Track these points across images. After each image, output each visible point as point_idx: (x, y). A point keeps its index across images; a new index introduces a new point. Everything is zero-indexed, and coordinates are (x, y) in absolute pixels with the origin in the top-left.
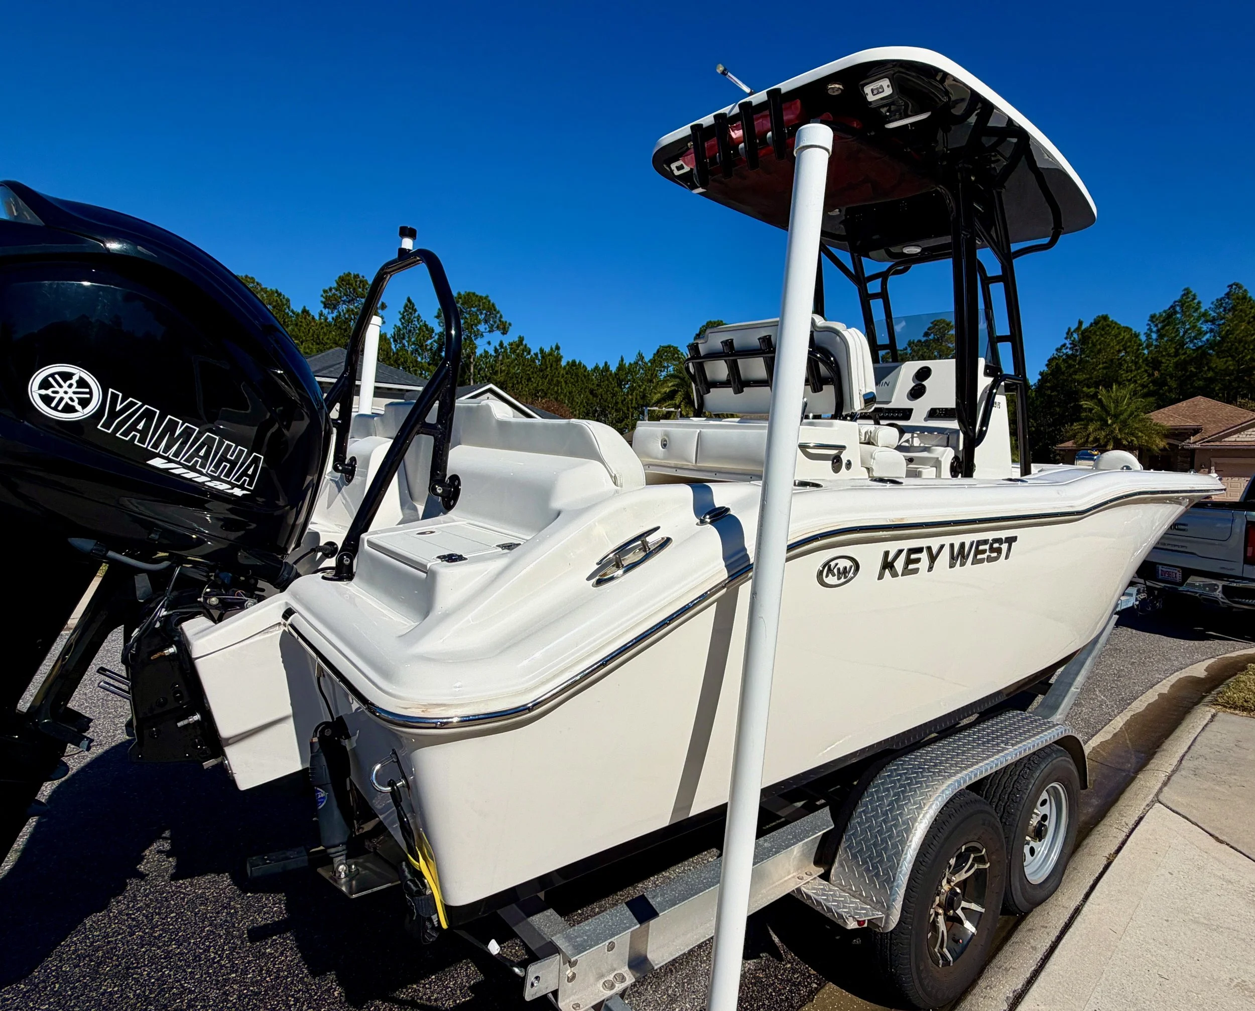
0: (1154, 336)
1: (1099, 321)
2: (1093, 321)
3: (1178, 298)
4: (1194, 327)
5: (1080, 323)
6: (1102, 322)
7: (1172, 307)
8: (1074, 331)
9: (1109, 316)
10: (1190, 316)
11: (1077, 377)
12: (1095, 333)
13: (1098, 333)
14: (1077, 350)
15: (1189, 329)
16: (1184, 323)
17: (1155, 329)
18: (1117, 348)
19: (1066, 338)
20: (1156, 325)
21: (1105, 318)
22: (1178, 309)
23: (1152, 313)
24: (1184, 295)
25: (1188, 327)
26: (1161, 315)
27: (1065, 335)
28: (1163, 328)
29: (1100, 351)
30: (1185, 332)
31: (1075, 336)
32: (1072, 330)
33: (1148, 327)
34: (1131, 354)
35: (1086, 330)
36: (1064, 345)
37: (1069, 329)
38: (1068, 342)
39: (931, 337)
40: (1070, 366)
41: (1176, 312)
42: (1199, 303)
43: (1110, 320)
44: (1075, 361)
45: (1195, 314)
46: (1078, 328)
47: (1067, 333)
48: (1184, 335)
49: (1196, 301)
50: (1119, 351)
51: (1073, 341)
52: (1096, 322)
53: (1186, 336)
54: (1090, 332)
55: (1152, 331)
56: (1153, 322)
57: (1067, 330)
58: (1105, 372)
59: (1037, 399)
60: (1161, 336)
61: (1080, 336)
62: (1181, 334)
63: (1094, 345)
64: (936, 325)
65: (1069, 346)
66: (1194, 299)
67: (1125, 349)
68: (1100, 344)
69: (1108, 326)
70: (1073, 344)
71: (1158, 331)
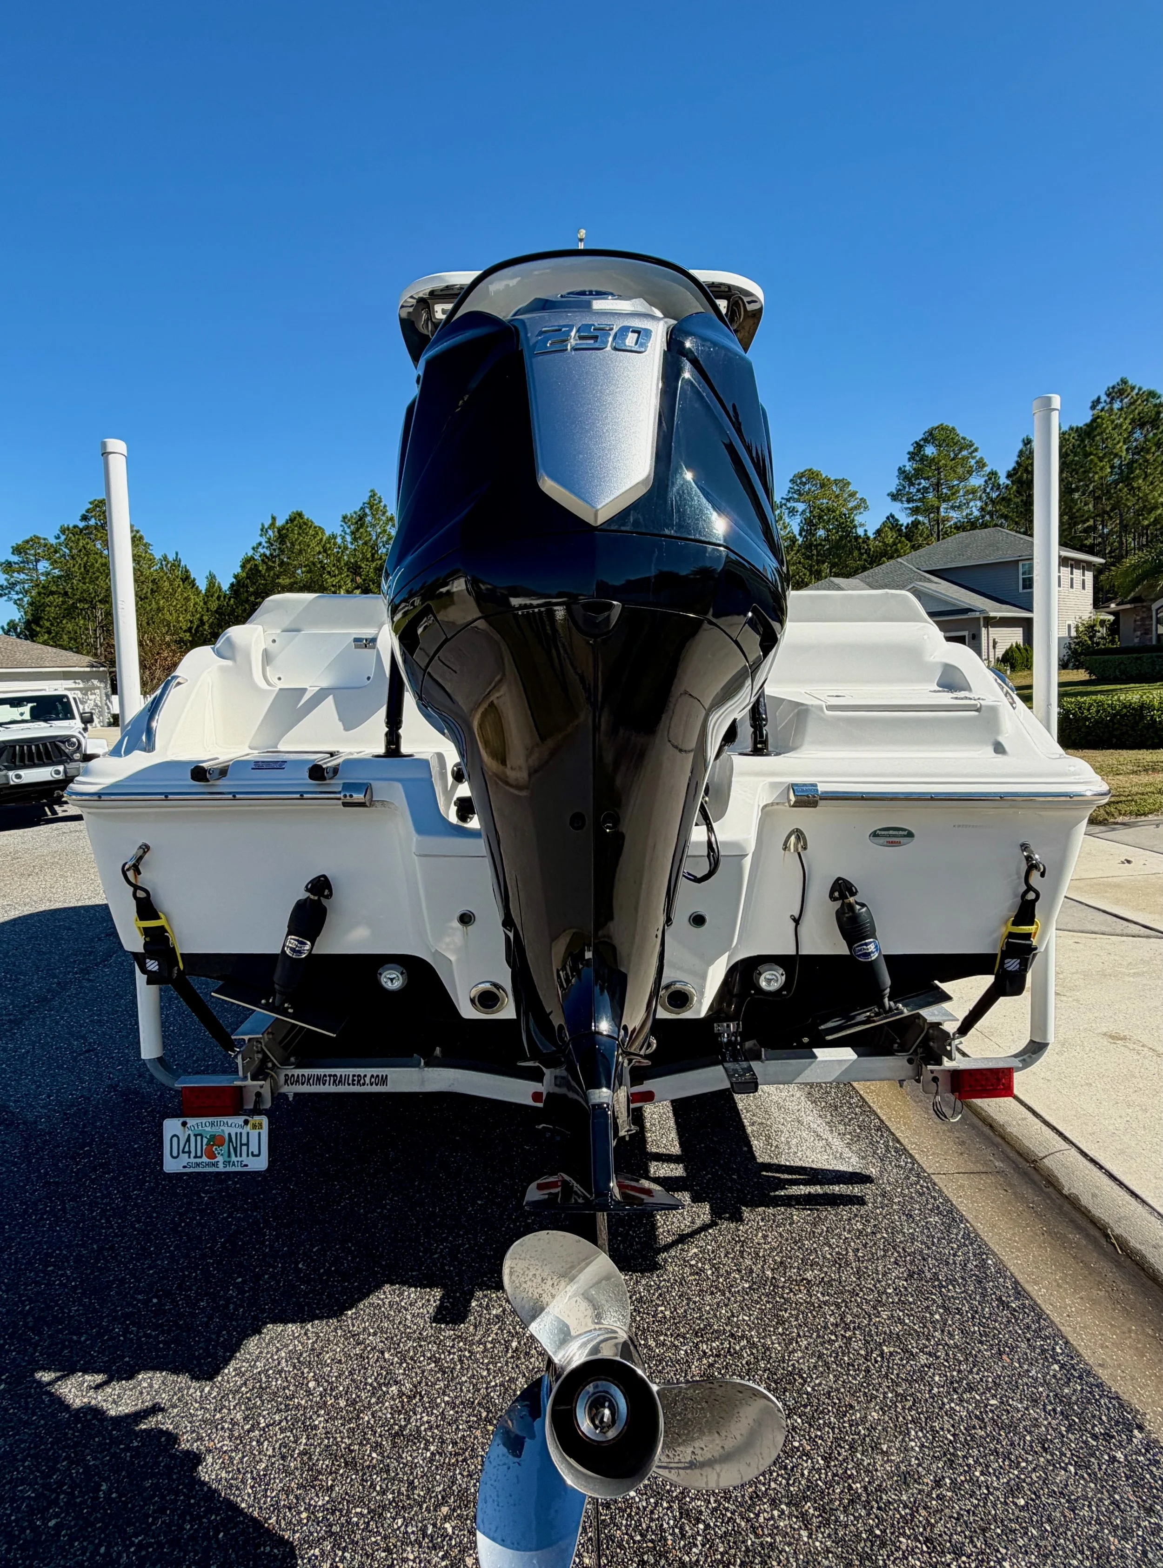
0: (349, 538)
1: (295, 518)
2: (288, 518)
3: (366, 500)
4: (385, 531)
5: (274, 519)
6: (296, 519)
7: (362, 508)
8: (269, 528)
9: (304, 513)
10: (379, 519)
11: (280, 581)
12: (293, 530)
13: (296, 532)
14: (274, 550)
15: (380, 533)
16: (374, 526)
17: (348, 531)
18: (317, 549)
19: (261, 535)
20: (349, 527)
21: (300, 515)
22: (367, 510)
23: (344, 514)
24: (371, 496)
25: (379, 531)
26: (352, 517)
27: (260, 532)
28: (358, 530)
29: (300, 552)
30: (378, 537)
31: (270, 532)
32: (266, 526)
33: (342, 529)
34: (332, 558)
35: (283, 528)
36: (260, 544)
37: (263, 525)
38: (263, 540)
39: (92, 522)
40: (269, 569)
41: (365, 515)
42: (385, 506)
43: (306, 517)
44: (274, 562)
45: (384, 518)
46: (273, 524)
47: (262, 530)
48: (377, 539)
49: (382, 504)
50: (319, 553)
51: (269, 539)
52: (291, 520)
53: (379, 540)
54: (287, 529)
55: (345, 533)
56: (346, 523)
57: (260, 527)
58: (309, 575)
59: (237, 607)
60: (355, 539)
61: (277, 534)
62: (374, 538)
63: (293, 544)
64: (97, 506)
65: (266, 545)
66: (380, 502)
67: (325, 551)
68: (300, 544)
69: (305, 524)
70: (269, 542)
71: (353, 533)
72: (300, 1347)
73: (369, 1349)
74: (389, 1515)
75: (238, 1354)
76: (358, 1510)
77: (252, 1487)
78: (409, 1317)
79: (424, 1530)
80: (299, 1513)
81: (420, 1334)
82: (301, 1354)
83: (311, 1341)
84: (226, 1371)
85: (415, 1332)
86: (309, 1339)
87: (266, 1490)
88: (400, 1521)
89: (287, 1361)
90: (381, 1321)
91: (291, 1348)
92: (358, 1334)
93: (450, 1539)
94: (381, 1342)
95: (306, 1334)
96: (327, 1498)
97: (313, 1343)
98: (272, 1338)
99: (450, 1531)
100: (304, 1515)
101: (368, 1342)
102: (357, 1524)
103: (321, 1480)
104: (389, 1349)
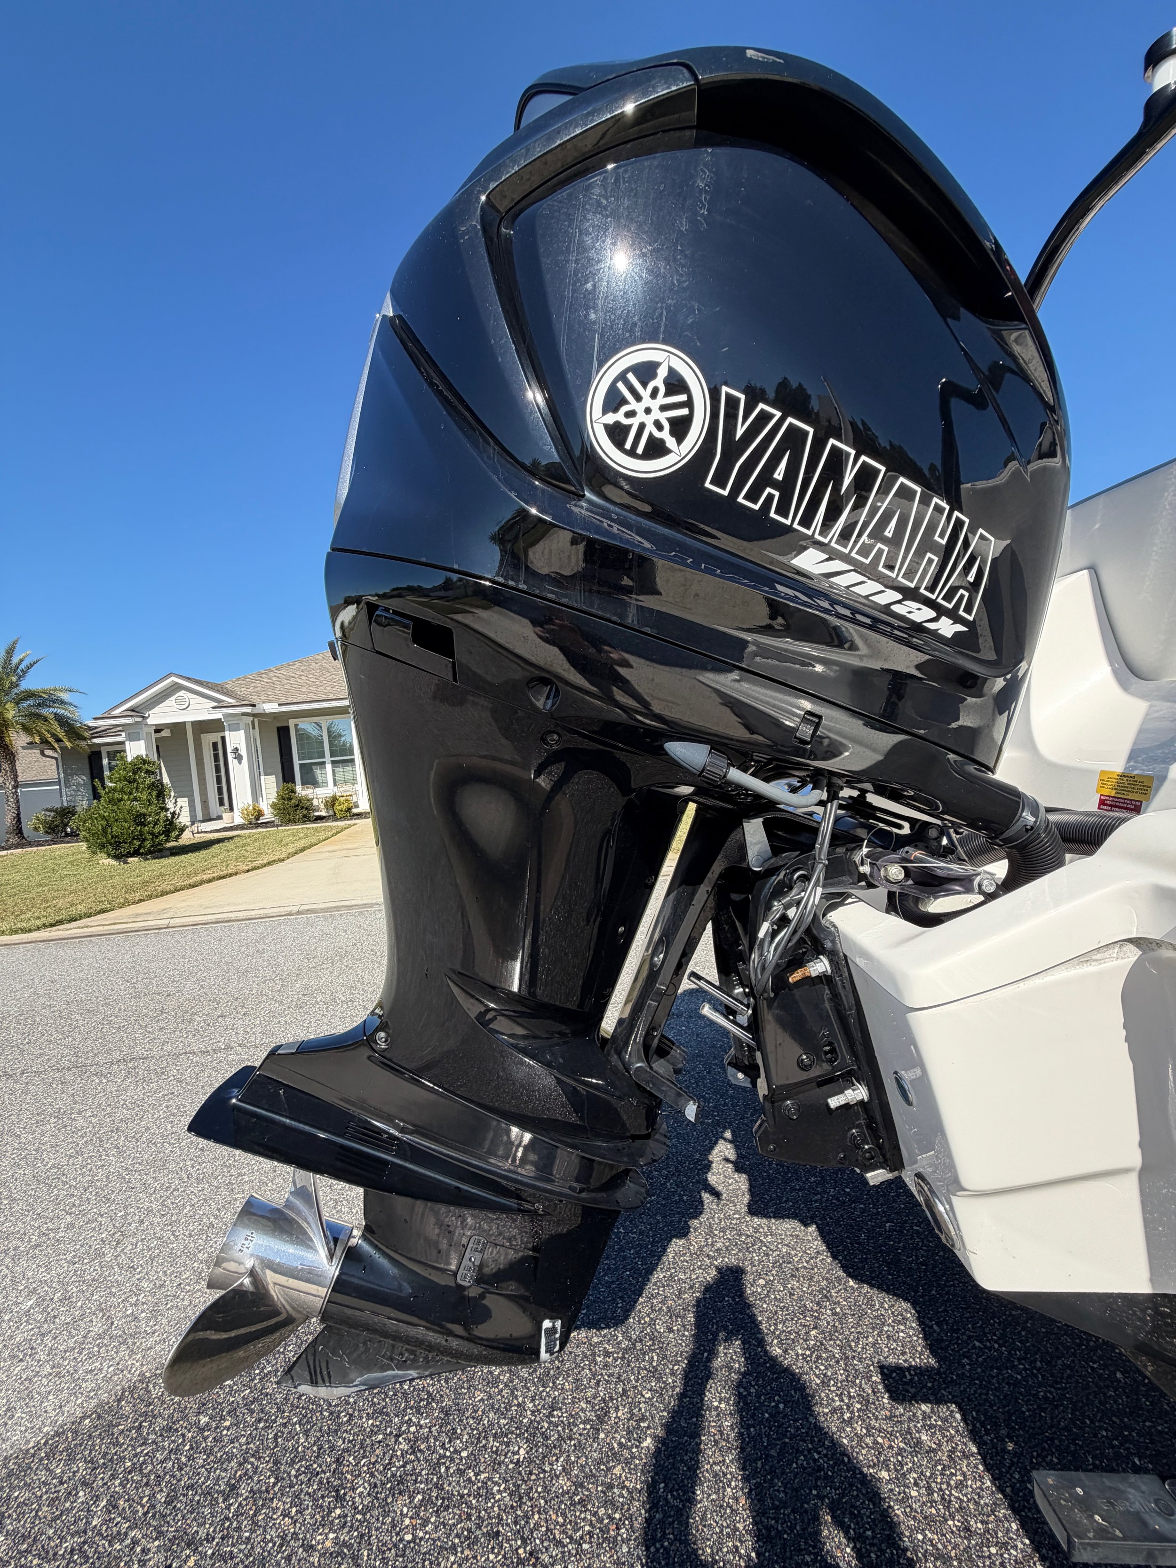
72: (796, 1260)
73: (816, 1314)
74: (653, 1384)
75: (773, 1221)
76: (655, 1358)
77: (664, 1277)
78: (871, 1339)
79: (643, 1419)
80: (648, 1315)
81: (854, 1357)
82: (789, 1263)
83: (806, 1265)
84: (756, 1220)
85: (854, 1351)
86: (807, 1262)
87: (664, 1286)
88: (648, 1395)
89: (778, 1255)
90: (854, 1315)
91: (793, 1253)
92: (828, 1300)
93: (637, 1447)
94: (828, 1323)
95: (812, 1258)
96: (662, 1330)
97: (804, 1267)
98: (798, 1236)
99: (645, 1444)
100: (647, 1319)
101: (824, 1311)
102: (644, 1361)
103: (677, 1321)
104: (823, 1332)
